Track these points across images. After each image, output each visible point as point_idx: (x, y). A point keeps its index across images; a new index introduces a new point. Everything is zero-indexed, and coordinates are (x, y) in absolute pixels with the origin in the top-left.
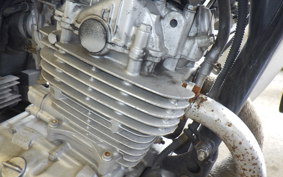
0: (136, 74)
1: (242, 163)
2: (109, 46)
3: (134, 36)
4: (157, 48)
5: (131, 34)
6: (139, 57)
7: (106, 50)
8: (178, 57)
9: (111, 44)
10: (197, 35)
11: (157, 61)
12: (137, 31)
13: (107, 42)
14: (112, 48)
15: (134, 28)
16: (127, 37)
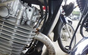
0: (19, 24)
1: (50, 50)
2: (10, 15)
3: (19, 12)
4: (26, 16)
5: (18, 12)
6: (21, 19)
7: (8, 16)
8: (31, 21)
9: (11, 14)
10: (36, 15)
11: (26, 20)
12: (19, 11)
13: (9, 14)
14: (11, 16)
15: (19, 10)
16: (16, 12)
